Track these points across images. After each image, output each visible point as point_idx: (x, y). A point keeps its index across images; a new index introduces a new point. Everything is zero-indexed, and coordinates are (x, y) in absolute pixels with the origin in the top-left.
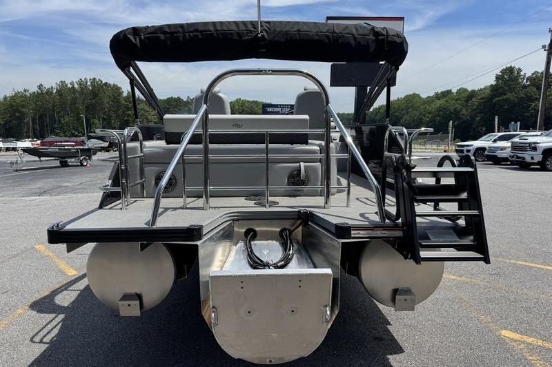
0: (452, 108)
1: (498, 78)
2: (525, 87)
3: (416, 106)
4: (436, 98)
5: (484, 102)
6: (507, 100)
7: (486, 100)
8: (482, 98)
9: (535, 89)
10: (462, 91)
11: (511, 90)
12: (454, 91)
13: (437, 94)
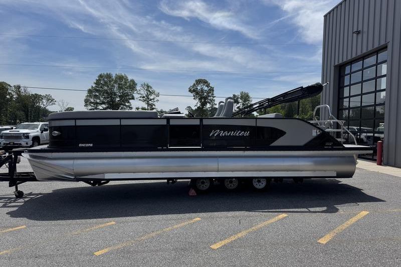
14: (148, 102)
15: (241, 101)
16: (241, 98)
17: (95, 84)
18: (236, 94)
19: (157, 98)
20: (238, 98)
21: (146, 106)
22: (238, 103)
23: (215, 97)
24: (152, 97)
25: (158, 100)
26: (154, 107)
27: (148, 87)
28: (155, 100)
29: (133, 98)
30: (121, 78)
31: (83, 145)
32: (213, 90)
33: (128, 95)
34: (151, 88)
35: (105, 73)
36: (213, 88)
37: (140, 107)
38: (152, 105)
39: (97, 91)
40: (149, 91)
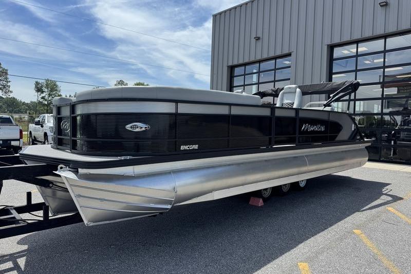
15: (46, 90)
16: (47, 86)
18: (40, 81)
20: (42, 87)
22: (43, 92)
23: (9, 82)
31: (186, 147)
32: (6, 74)
36: (7, 70)
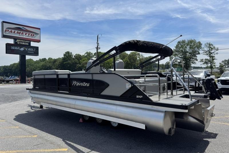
0: (48, 65)
1: (64, 55)
2: (74, 59)
3: (32, 64)
4: (40, 61)
5: (61, 64)
6: (68, 63)
7: (61, 63)
8: (60, 62)
9: (77, 60)
10: (50, 59)
11: (70, 60)
12: (47, 59)
13: (40, 59)
14: (210, 55)
17: (176, 47)
19: (217, 52)
21: (209, 58)
24: (212, 52)
25: (217, 53)
26: (214, 58)
27: (210, 45)
28: (215, 53)
29: (199, 54)
30: (191, 42)
33: (196, 52)
34: (212, 45)
35: (182, 41)
37: (204, 59)
38: (213, 57)
39: (177, 51)
40: (211, 48)
